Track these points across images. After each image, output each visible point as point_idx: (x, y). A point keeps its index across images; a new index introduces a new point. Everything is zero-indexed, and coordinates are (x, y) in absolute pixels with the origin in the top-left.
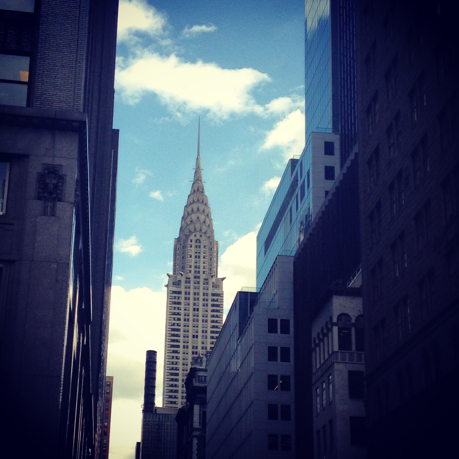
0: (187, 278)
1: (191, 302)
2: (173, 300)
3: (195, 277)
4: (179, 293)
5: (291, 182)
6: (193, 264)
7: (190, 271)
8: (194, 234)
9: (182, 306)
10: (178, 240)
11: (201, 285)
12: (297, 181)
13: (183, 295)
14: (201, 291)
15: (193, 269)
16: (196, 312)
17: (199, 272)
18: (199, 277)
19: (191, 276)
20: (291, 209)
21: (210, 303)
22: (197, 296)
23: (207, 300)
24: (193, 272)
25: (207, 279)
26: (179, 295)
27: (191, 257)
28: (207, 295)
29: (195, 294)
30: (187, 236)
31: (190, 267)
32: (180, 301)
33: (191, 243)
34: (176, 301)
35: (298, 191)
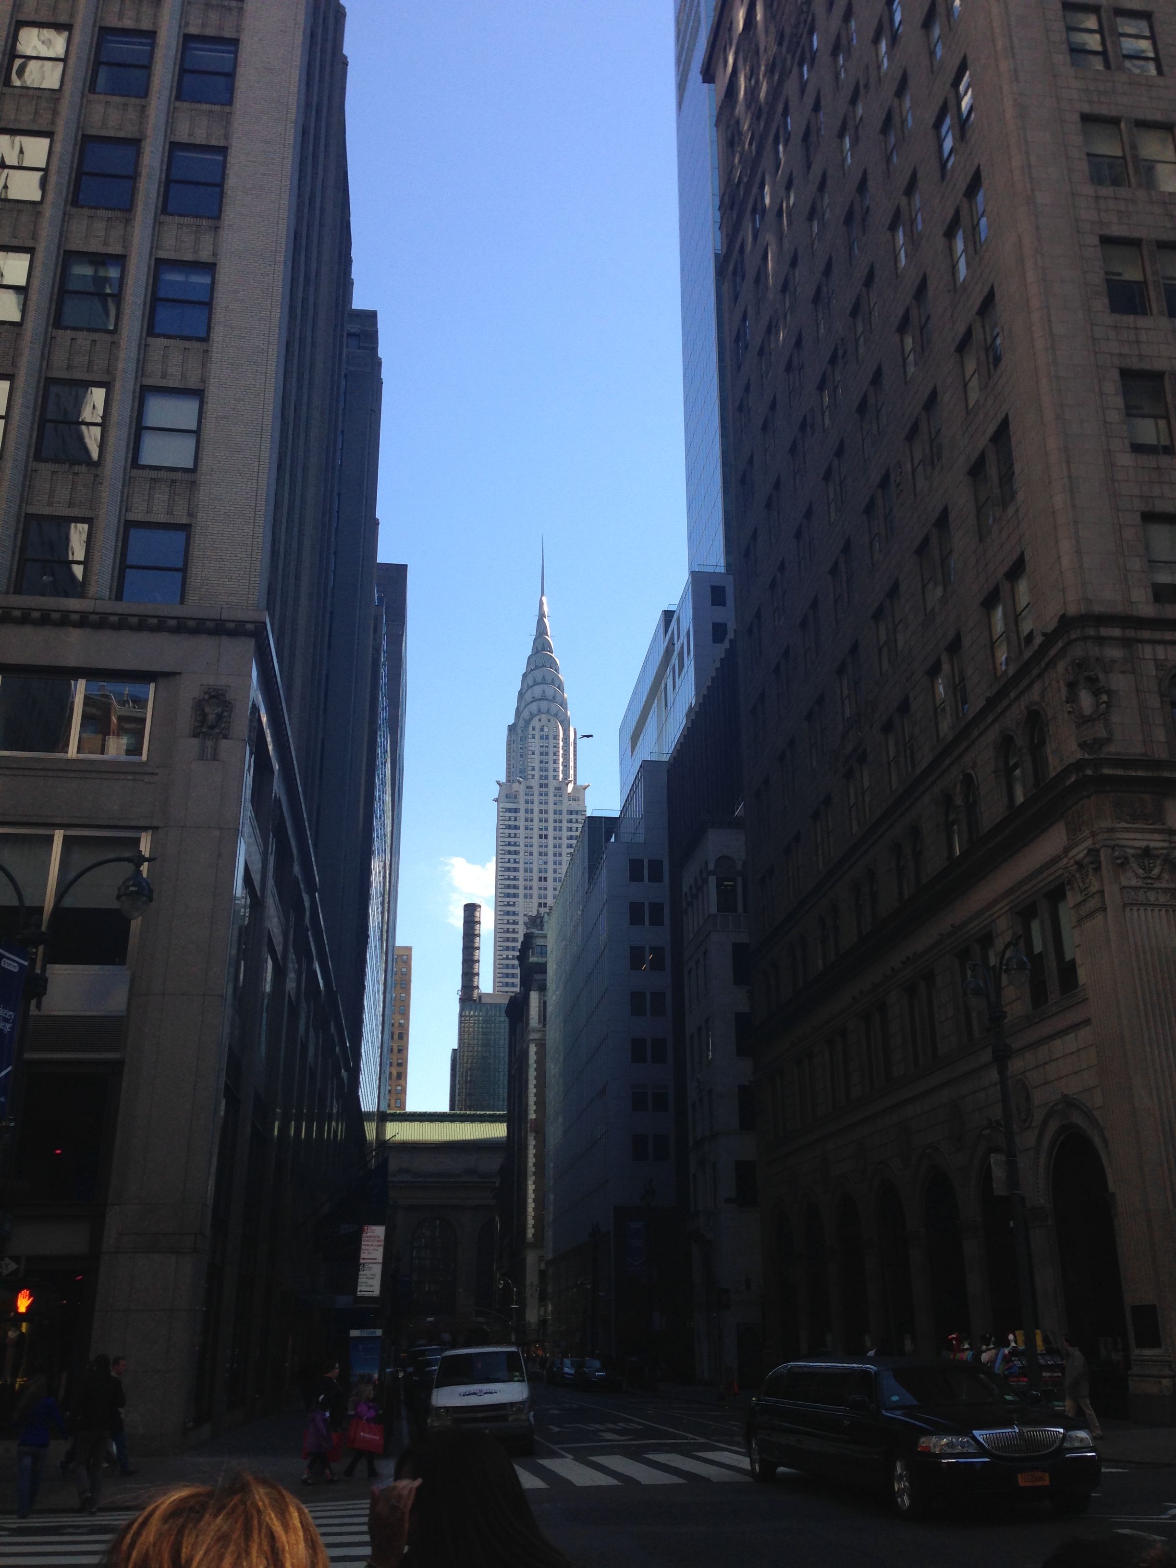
0: (528, 787)
1: (536, 824)
2: (507, 823)
3: (541, 786)
4: (516, 810)
5: (665, 645)
6: (537, 765)
7: (533, 776)
8: (538, 717)
9: (522, 832)
10: (512, 729)
11: (551, 799)
12: (674, 644)
13: (522, 815)
14: (551, 808)
15: (537, 773)
16: (543, 841)
17: (547, 777)
18: (547, 786)
19: (535, 783)
20: (666, 688)
21: (565, 825)
22: (544, 816)
23: (561, 821)
24: (537, 777)
25: (560, 789)
26: (517, 815)
27: (533, 753)
28: (561, 813)
29: (541, 812)
30: (528, 722)
31: (533, 770)
32: (517, 823)
33: (534, 732)
34: (512, 823)
35: (675, 660)
